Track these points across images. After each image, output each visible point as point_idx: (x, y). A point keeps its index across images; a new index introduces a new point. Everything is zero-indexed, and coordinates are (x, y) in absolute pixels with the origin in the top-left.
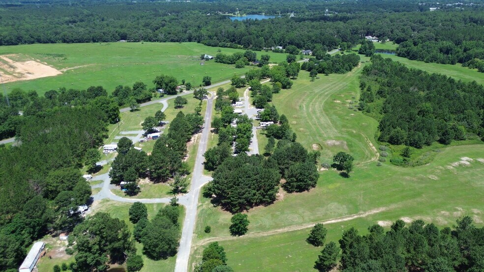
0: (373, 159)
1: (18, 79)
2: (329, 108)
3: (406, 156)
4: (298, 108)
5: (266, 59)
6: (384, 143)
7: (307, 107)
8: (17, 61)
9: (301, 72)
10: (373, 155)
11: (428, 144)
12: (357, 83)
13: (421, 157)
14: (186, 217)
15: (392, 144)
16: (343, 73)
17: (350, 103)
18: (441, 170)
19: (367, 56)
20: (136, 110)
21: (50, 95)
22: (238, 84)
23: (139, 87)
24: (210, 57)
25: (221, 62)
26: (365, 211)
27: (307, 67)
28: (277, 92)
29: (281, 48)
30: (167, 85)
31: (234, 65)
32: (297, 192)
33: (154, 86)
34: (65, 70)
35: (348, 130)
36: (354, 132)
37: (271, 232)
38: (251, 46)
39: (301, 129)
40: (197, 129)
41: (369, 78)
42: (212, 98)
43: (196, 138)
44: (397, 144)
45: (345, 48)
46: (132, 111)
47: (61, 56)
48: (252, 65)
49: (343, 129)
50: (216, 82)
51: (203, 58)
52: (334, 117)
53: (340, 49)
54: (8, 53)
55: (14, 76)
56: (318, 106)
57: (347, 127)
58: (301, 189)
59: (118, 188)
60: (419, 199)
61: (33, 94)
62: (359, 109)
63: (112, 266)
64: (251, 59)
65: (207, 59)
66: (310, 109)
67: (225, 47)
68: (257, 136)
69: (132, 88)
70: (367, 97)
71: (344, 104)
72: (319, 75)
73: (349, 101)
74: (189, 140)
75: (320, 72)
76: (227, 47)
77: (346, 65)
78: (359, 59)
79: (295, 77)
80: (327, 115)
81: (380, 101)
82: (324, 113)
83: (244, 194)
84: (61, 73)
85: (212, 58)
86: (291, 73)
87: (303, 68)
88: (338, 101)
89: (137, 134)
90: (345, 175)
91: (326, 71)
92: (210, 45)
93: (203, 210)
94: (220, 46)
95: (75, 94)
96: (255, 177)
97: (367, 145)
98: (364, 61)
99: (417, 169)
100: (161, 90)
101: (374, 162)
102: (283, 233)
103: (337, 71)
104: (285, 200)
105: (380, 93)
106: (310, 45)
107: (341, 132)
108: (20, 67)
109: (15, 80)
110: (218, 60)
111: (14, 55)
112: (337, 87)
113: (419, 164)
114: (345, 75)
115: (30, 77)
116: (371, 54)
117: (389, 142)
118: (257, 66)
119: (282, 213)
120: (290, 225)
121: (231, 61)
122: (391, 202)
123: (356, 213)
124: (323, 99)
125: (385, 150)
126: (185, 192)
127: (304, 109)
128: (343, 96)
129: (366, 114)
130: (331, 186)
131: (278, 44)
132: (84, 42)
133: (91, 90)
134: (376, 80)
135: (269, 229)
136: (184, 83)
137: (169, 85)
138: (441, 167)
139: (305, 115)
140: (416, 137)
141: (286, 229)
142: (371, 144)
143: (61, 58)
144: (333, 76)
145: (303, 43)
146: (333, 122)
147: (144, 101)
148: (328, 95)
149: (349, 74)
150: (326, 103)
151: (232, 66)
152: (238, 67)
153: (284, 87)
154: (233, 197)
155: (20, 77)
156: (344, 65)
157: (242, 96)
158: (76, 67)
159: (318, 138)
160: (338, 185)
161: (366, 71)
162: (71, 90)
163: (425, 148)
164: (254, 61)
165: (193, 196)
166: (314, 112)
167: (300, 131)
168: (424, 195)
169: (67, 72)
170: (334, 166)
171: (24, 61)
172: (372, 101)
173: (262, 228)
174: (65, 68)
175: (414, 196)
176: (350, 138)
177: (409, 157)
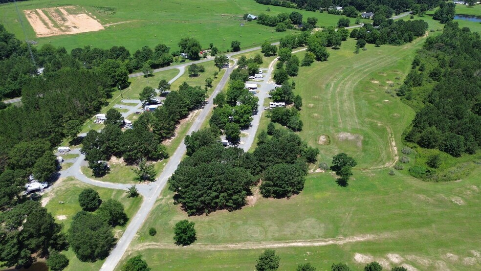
0: (387, 165)
1: (63, 33)
2: (361, 89)
3: (432, 166)
4: (324, 86)
5: (312, 23)
6: (411, 144)
7: (336, 86)
8: (71, 14)
9: (349, 39)
10: (389, 158)
11: (470, 152)
12: (412, 58)
13: (453, 169)
14: (139, 211)
15: (422, 146)
16: (399, 44)
17: (391, 86)
18: (474, 191)
19: (442, 23)
20: (149, 75)
21: (76, 53)
22: (269, 52)
23: (160, 50)
24: (253, 17)
25: (263, 24)
26: (345, 236)
27: (357, 34)
28: (309, 64)
29: (339, 8)
31: (275, 28)
32: (274, 197)
33: (179, 49)
34: (108, 25)
35: (373, 121)
36: (379, 124)
37: (220, 247)
38: (306, 5)
39: (316, 115)
40: (201, 104)
41: (429, 53)
42: (233, 67)
43: (194, 115)
44: (428, 147)
45: (417, 11)
46: (145, 76)
47: (110, 10)
48: (295, 29)
49: (367, 120)
50: (246, 48)
51: (245, 17)
52: (363, 102)
53: (411, 12)
54: (67, 5)
55: (61, 29)
56: (349, 86)
57: (373, 118)
58: (279, 196)
60: (424, 230)
61: (61, 51)
62: (398, 95)
63: (39, 260)
64: (296, 20)
65: (250, 20)
66: (338, 89)
67: (277, 5)
68: (261, 119)
69: (154, 51)
70: (414, 80)
71: (381, 85)
72: (367, 45)
73: (390, 82)
75: (370, 42)
76: (279, 5)
77: (406, 35)
78: (427, 27)
79: (338, 46)
80: (355, 98)
81: (429, 86)
82: (352, 97)
84: (103, 28)
85: (255, 19)
86: (333, 42)
87: (352, 36)
88: (376, 82)
89: (137, 104)
90: (343, 183)
91: (378, 41)
92: (262, 3)
93: (161, 205)
94: (272, 5)
97: (387, 144)
98: (434, 28)
99: (440, 186)
100: (184, 54)
101: (387, 169)
102: (233, 251)
103: (393, 42)
104: (256, 205)
105: (434, 75)
106: (373, 7)
107: (362, 123)
108: (71, 19)
109: (60, 33)
110: (260, 21)
111: (72, 7)
112: (383, 63)
113: (447, 179)
114: (400, 47)
115: (75, 31)
116: (447, 20)
117: (419, 143)
118: (301, 30)
119: (245, 223)
120: (247, 240)
121: (272, 24)
122: (386, 229)
123: (333, 237)
124: (359, 77)
125: (408, 154)
126: (152, 180)
128: (385, 75)
129: (404, 102)
130: (318, 196)
131: (338, 4)
133: (113, 50)
134: (437, 57)
135: (220, 242)
136: (212, 47)
137: (191, 49)
139: (329, 96)
141: (239, 246)
142: (394, 144)
143: (111, 12)
144: (385, 48)
145: (366, 3)
146: (359, 108)
147: (162, 66)
148: (367, 72)
149: (407, 46)
150: (361, 82)
151: (273, 29)
152: (278, 30)
153: (319, 59)
155: (65, 31)
156: (403, 34)
157: (267, 67)
158: (119, 23)
159: (331, 128)
160: (328, 194)
161: (430, 44)
162: (95, 49)
163: (465, 157)
164: (300, 24)
165: (158, 187)
166: (341, 94)
167: (313, 118)
168: (433, 225)
169: (109, 28)
170: (333, 168)
171: (77, 14)
172: (420, 85)
173: (213, 240)
174: (109, 23)
175: (420, 225)
176: (370, 131)
177: (436, 168)
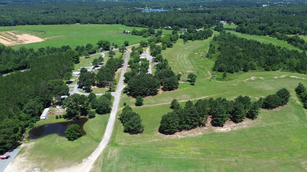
0: (208, 78)
1: (20, 43)
2: (191, 57)
3: (224, 76)
4: (174, 56)
5: (160, 33)
6: (216, 71)
7: (180, 56)
8: (17, 34)
9: (179, 39)
10: (208, 76)
11: (237, 71)
12: (209, 44)
13: (232, 77)
14: (115, 100)
15: (219, 72)
16: (202, 40)
17: (203, 54)
18: (240, 82)
19: (218, 31)
20: (88, 58)
21: (41, 50)
22: (144, 45)
23: (89, 46)
24: (129, 32)
25: (135, 35)
26: (199, 97)
27: (183, 37)
28: (164, 49)
29: (170, 27)
30: (104, 45)
31: (142, 36)
32: (168, 91)
33: (98, 46)
34: (46, 39)
35: (199, 66)
36: (202, 67)
37: (154, 105)
38: (153, 26)
39: (175, 66)
40: (120, 66)
41: (216, 42)
42: (129, 52)
43: (120, 70)
44: (222, 72)
45: (207, 27)
46: (86, 58)
47: (43, 31)
48: (152, 36)
49: (196, 66)
50: (131, 45)
51: (124, 32)
52: (193, 60)
53: (204, 28)
54: (11, 30)
55: (18, 42)
56: (185, 56)
57: (198, 65)
58: (170, 89)
59: (82, 90)
60: (225, 93)
61: (31, 50)
62: (207, 57)
63: (81, 117)
64: (152, 33)
65: (127, 33)
66: (181, 57)
67: (138, 27)
68: (152, 69)
69: (85, 47)
70: (212, 51)
71: (199, 54)
72: (188, 41)
73: (202, 53)
74: (116, 71)
76: (139, 27)
77: (204, 36)
78: (213, 33)
79: (175, 42)
80: (189, 60)
81: (218, 53)
82: (188, 59)
83: (142, 89)
84: (44, 40)
85: (130, 33)
86: (173, 40)
87: (181, 37)
88: (196, 53)
89: (89, 68)
90: (193, 84)
91: (193, 39)
92: (129, 26)
93: (123, 98)
94: (135, 26)
95: (54, 50)
96: (147, 82)
97: (206, 72)
98: (216, 33)
99: (228, 82)
100: (101, 48)
101: (208, 79)
102: (159, 105)
103: (199, 39)
104: (162, 94)
105: (219, 49)
106: (187, 26)
107: (195, 67)
108: (20, 37)
109: (18, 44)
110: (133, 33)
111: (15, 31)
112: (197, 47)
113: (230, 80)
114: (203, 41)
115: (27, 42)
116: (221, 30)
117: (218, 71)
118: (155, 36)
119: (160, 98)
120: (163, 102)
121: (141, 34)
122: (212, 94)
123: (194, 98)
124: (189, 52)
125: (215, 74)
126: (114, 91)
127: (178, 57)
128: (199, 51)
129: (209, 59)
130: (185, 89)
131: (169, 25)
132: (54, 24)
133: (63, 47)
134: (219, 43)
135: (153, 104)
136: (113, 45)
137: (106, 45)
138: (240, 81)
139: (178, 59)
140: (231, 68)
141: (161, 104)
142: (209, 72)
143: (43, 33)
144: (196, 42)
145: (183, 24)
146: (192, 63)
147: (92, 53)
148: (191, 50)
149: (206, 40)
150: (190, 54)
151: (141, 37)
152: (144, 37)
153: (169, 47)
154: (137, 91)
155: (21, 43)
156: (203, 36)
157: (145, 51)
158: (52, 37)
159: (182, 69)
160: (189, 88)
161: (215, 39)
162: (52, 48)
163: (235, 73)
164: (154, 34)
165: (118, 93)
166: (183, 58)
167: (174, 67)
168: (228, 91)
169: (48, 40)
170: (188, 81)
171: (22, 34)
172: (214, 53)
173: (150, 104)
174: (46, 38)
175: (223, 92)
176: (199, 69)
177: (226, 77)
